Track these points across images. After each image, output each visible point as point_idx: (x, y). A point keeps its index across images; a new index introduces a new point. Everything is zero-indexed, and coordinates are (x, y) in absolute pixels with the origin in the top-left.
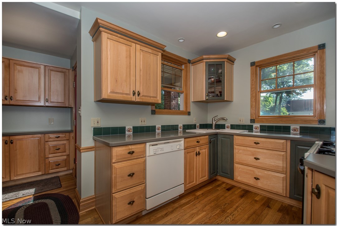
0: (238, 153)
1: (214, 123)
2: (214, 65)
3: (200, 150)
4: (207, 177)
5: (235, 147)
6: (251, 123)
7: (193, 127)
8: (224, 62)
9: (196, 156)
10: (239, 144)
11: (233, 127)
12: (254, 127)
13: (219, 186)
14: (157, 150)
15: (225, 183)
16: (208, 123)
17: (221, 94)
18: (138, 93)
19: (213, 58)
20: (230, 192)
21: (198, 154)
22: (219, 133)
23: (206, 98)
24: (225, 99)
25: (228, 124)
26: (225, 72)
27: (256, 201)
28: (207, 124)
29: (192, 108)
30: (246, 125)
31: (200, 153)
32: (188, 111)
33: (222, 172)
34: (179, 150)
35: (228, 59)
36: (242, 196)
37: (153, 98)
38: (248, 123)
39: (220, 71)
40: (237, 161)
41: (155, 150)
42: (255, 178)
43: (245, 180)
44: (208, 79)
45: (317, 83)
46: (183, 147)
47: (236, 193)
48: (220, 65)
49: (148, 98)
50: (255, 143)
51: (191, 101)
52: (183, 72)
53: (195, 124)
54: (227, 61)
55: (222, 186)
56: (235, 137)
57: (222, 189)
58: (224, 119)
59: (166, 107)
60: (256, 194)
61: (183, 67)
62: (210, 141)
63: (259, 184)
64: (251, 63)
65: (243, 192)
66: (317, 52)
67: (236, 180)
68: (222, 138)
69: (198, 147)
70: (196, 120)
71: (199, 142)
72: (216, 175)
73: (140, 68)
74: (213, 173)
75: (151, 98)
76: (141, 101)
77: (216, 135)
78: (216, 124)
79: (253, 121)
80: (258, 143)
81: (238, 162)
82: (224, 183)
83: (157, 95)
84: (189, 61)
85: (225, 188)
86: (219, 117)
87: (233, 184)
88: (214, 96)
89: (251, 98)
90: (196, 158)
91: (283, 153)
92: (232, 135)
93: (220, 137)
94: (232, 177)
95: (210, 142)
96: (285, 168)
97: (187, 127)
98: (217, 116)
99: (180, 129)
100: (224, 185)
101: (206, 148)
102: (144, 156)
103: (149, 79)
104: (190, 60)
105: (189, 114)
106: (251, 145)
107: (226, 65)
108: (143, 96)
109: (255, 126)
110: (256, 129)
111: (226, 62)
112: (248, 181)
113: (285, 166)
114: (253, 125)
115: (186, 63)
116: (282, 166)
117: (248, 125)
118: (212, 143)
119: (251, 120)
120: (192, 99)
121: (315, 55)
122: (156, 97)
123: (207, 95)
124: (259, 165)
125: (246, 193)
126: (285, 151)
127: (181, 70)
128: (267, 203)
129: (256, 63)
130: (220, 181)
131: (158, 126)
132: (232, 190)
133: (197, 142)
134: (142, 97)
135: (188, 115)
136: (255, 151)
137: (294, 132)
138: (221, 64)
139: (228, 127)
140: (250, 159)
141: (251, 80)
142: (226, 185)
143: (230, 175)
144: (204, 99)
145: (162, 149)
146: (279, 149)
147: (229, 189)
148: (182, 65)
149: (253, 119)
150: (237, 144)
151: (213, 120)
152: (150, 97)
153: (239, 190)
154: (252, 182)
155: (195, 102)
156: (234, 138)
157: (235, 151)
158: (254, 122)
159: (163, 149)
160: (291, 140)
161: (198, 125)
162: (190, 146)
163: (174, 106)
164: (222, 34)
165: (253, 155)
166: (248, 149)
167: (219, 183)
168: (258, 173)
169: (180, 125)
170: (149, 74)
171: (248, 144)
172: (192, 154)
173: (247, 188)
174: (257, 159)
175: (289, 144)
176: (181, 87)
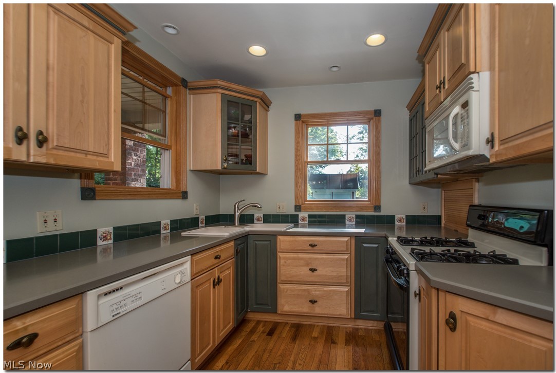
0: (284, 265)
1: (237, 214)
2: (239, 103)
3: (221, 273)
4: (233, 324)
5: (280, 255)
6: (296, 211)
7: (193, 223)
8: (256, 102)
9: (214, 287)
10: (287, 250)
11: (268, 219)
12: (299, 218)
13: (252, 332)
14: (123, 303)
15: (262, 321)
16: (221, 212)
17: (249, 160)
18: (41, 137)
19: (238, 90)
20: (275, 337)
21: (217, 283)
22: (250, 233)
23: (222, 165)
24: (258, 171)
25: (258, 214)
26: (258, 121)
27: (315, 338)
28: (219, 215)
29: (191, 185)
30: (288, 215)
31: (221, 279)
32: (183, 189)
33: (257, 304)
34: (181, 285)
35: (261, 99)
36: (294, 338)
37: (95, 158)
38: (292, 212)
39: (247, 117)
40: (282, 279)
41: (115, 306)
42: (311, 301)
43: (296, 309)
44: (227, 127)
45: (371, 159)
46: (188, 277)
47: (284, 335)
48: (248, 107)
49: (78, 155)
50: (311, 245)
51: (188, 169)
52: (169, 102)
53: (197, 216)
54: (260, 103)
55: (258, 331)
56: (280, 238)
57: (259, 337)
58: (255, 206)
59: (111, 176)
60: (312, 327)
61: (170, 91)
62: (237, 250)
63: (318, 310)
64: (296, 115)
65: (294, 329)
66: (372, 118)
67: (282, 312)
68: (256, 242)
69: (216, 269)
70: (198, 207)
71: (219, 258)
72: (247, 312)
73: (47, 60)
74: (242, 311)
75: (89, 157)
76: (52, 161)
77: (245, 237)
78: (241, 215)
79: (298, 208)
80: (315, 246)
81: (286, 281)
82: (258, 322)
83: (109, 150)
84: (184, 83)
85: (263, 332)
86: (247, 202)
87: (277, 321)
88: (237, 163)
89: (295, 171)
90: (214, 293)
91: (346, 257)
92: (274, 235)
93: (251, 240)
94: (274, 310)
95: (237, 252)
96: (349, 276)
97: (180, 225)
98: (244, 200)
99: (165, 232)
100: (261, 328)
101: (230, 268)
102: (77, 335)
103: (82, 102)
104: (186, 81)
105: (184, 195)
106: (303, 250)
107: (259, 109)
108: (58, 147)
109: (302, 215)
110: (303, 220)
111: (258, 103)
112: (300, 310)
113: (349, 274)
114: (298, 215)
115: (176, 85)
116: (346, 274)
117: (291, 215)
118: (239, 254)
119: (296, 206)
120: (191, 165)
121: (369, 122)
122: (106, 155)
123: (225, 160)
124: (316, 279)
125: (298, 330)
126: (349, 253)
127: (165, 97)
128: (329, 335)
129: (302, 117)
130: (251, 320)
131: (105, 229)
132: (277, 332)
133: (216, 258)
134: (55, 152)
135: (182, 199)
136: (310, 258)
137: (350, 223)
138: (251, 106)
139: (258, 220)
140: (304, 271)
141: (295, 142)
142: (264, 325)
143: (271, 306)
144: (219, 168)
145: (137, 296)
146: (342, 251)
147: (271, 333)
148: (166, 87)
149: (298, 204)
150: (282, 249)
151: (235, 208)
152: (87, 153)
153: (287, 328)
154: (305, 308)
155: (196, 172)
156: (278, 241)
157: (281, 263)
158: (300, 211)
159: (139, 296)
160: (355, 236)
161: (202, 217)
162: (203, 270)
163: (135, 175)
164: (257, 50)
165: (307, 264)
166: (301, 255)
167: (250, 326)
168: (316, 291)
169: (165, 222)
170: (82, 86)
171: (301, 248)
172: (207, 285)
173: (296, 320)
174: (313, 270)
175: (353, 241)
176: (165, 136)
